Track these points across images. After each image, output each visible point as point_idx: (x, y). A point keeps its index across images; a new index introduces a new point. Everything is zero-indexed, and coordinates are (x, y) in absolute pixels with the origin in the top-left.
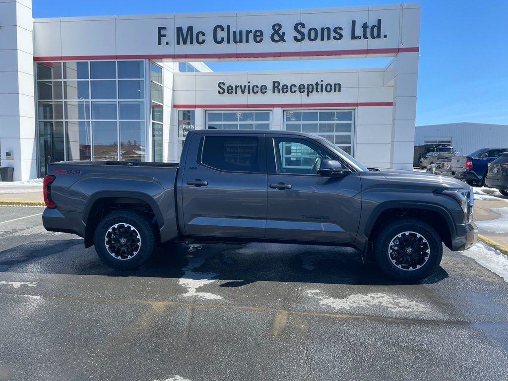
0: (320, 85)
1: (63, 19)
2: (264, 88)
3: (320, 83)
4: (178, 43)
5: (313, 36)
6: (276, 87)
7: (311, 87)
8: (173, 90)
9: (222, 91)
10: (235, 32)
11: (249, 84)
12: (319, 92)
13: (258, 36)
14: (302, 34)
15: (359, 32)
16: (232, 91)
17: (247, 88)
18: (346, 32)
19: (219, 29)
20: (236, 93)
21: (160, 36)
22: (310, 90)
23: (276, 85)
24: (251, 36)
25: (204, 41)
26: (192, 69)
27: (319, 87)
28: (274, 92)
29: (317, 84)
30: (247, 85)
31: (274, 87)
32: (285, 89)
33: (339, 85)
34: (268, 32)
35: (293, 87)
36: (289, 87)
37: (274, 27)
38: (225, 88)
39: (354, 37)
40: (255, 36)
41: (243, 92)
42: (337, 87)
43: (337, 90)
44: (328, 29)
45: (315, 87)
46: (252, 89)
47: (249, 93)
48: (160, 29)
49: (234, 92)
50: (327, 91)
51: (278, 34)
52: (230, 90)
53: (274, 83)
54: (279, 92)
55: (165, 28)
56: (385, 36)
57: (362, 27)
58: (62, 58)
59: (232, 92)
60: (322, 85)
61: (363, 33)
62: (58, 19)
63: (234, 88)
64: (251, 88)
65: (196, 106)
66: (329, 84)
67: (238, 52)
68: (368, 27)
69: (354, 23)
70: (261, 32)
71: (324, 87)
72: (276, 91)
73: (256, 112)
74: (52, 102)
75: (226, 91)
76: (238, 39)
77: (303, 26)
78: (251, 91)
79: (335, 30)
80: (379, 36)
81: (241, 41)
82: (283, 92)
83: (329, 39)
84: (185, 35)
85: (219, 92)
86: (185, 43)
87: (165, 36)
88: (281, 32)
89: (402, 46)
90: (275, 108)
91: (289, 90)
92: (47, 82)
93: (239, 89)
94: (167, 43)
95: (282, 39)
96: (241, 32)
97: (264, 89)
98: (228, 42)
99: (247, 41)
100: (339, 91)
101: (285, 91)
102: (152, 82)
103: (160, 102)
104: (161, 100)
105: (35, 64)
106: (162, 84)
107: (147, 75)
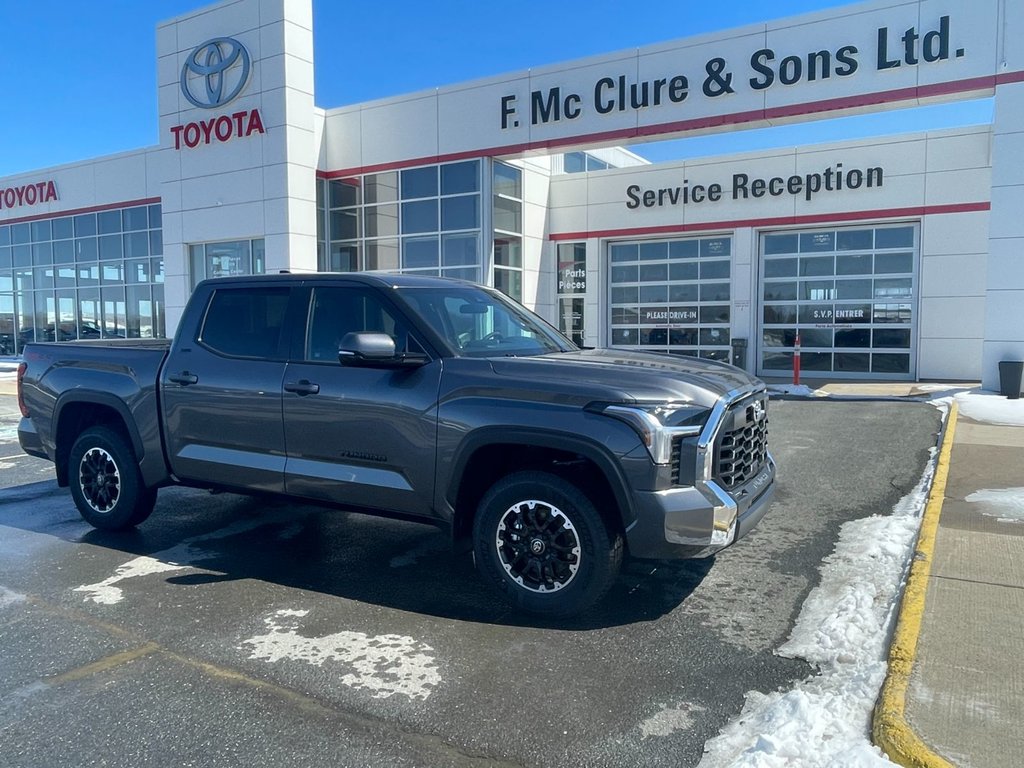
0: (835, 173)
1: (364, 105)
2: (715, 189)
3: (835, 170)
4: (534, 121)
5: (790, 73)
6: (740, 187)
7: (814, 181)
8: (549, 208)
9: (633, 203)
10: (634, 88)
11: (686, 185)
12: (832, 189)
13: (678, 88)
14: (768, 73)
15: (896, 50)
16: (652, 200)
17: (681, 193)
18: (866, 57)
19: (605, 86)
20: (661, 204)
21: (505, 112)
22: (813, 187)
23: (740, 181)
24: (665, 91)
25: (578, 112)
26: (598, 165)
27: (833, 179)
28: (735, 197)
29: (828, 173)
30: (682, 186)
31: (736, 187)
32: (758, 188)
33: (879, 171)
34: (697, 77)
35: (776, 183)
36: (767, 185)
37: (709, 67)
38: (641, 196)
39: (883, 64)
40: (672, 90)
41: (674, 202)
42: (875, 176)
43: (875, 181)
44: (825, 55)
45: (823, 179)
46: (690, 195)
47: (686, 201)
48: (505, 100)
49: (657, 202)
50: (849, 185)
51: (717, 79)
52: (650, 199)
53: (736, 177)
54: (745, 196)
55: (513, 98)
56: (960, 53)
57: (903, 39)
58: (362, 170)
59: (653, 203)
60: (839, 174)
61: (904, 52)
62: (356, 106)
63: (657, 195)
64: (690, 193)
65: (587, 235)
66: (853, 171)
67: (641, 124)
68: (917, 37)
69: (883, 33)
70: (684, 80)
71: (844, 177)
72: (740, 193)
73: (703, 238)
74: (356, 242)
75: (642, 202)
76: (639, 100)
77: (769, 55)
78: (690, 198)
79: (840, 56)
80: (943, 54)
81: (645, 103)
82: (755, 195)
83: (826, 74)
84: (547, 106)
85: (629, 204)
86: (545, 119)
87: (512, 111)
88: (723, 75)
89: (1003, 70)
90: (738, 229)
91: (767, 192)
92: (346, 210)
93: (666, 196)
94: (516, 124)
95: (725, 87)
96: (645, 86)
97: (714, 192)
98: (622, 107)
99: (657, 102)
100: (880, 183)
101: (758, 192)
102: (497, 197)
103: (516, 231)
104: (518, 227)
105: (326, 183)
106: (521, 198)
107: (485, 185)
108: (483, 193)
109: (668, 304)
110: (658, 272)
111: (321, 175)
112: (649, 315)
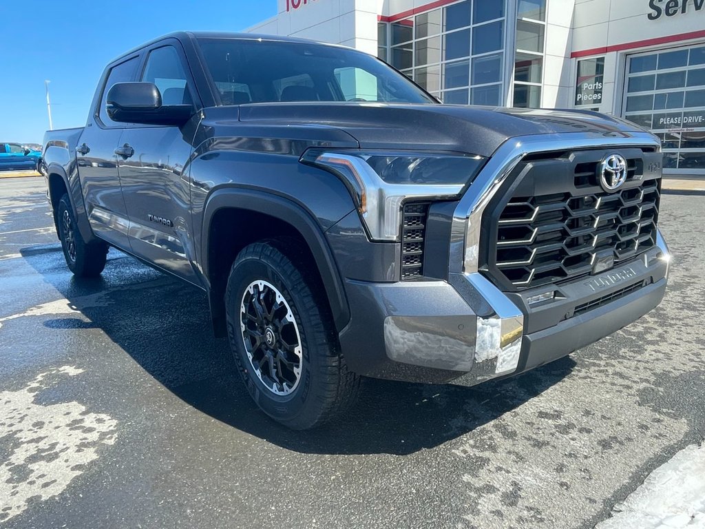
8: (572, 29)
9: (655, 13)
16: (675, 9)
20: (683, 11)
41: (697, 8)
49: (680, 10)
52: (672, 9)
58: (414, 12)
59: (675, 12)
65: (606, 50)
75: (663, 12)
85: (650, 17)
93: (689, 3)
102: (520, 21)
103: (538, 51)
104: (540, 47)
105: (389, 25)
106: (544, 21)
107: (510, 10)
108: (508, 18)
109: (682, 110)
110: (676, 79)
111: (384, 20)
112: (662, 120)
